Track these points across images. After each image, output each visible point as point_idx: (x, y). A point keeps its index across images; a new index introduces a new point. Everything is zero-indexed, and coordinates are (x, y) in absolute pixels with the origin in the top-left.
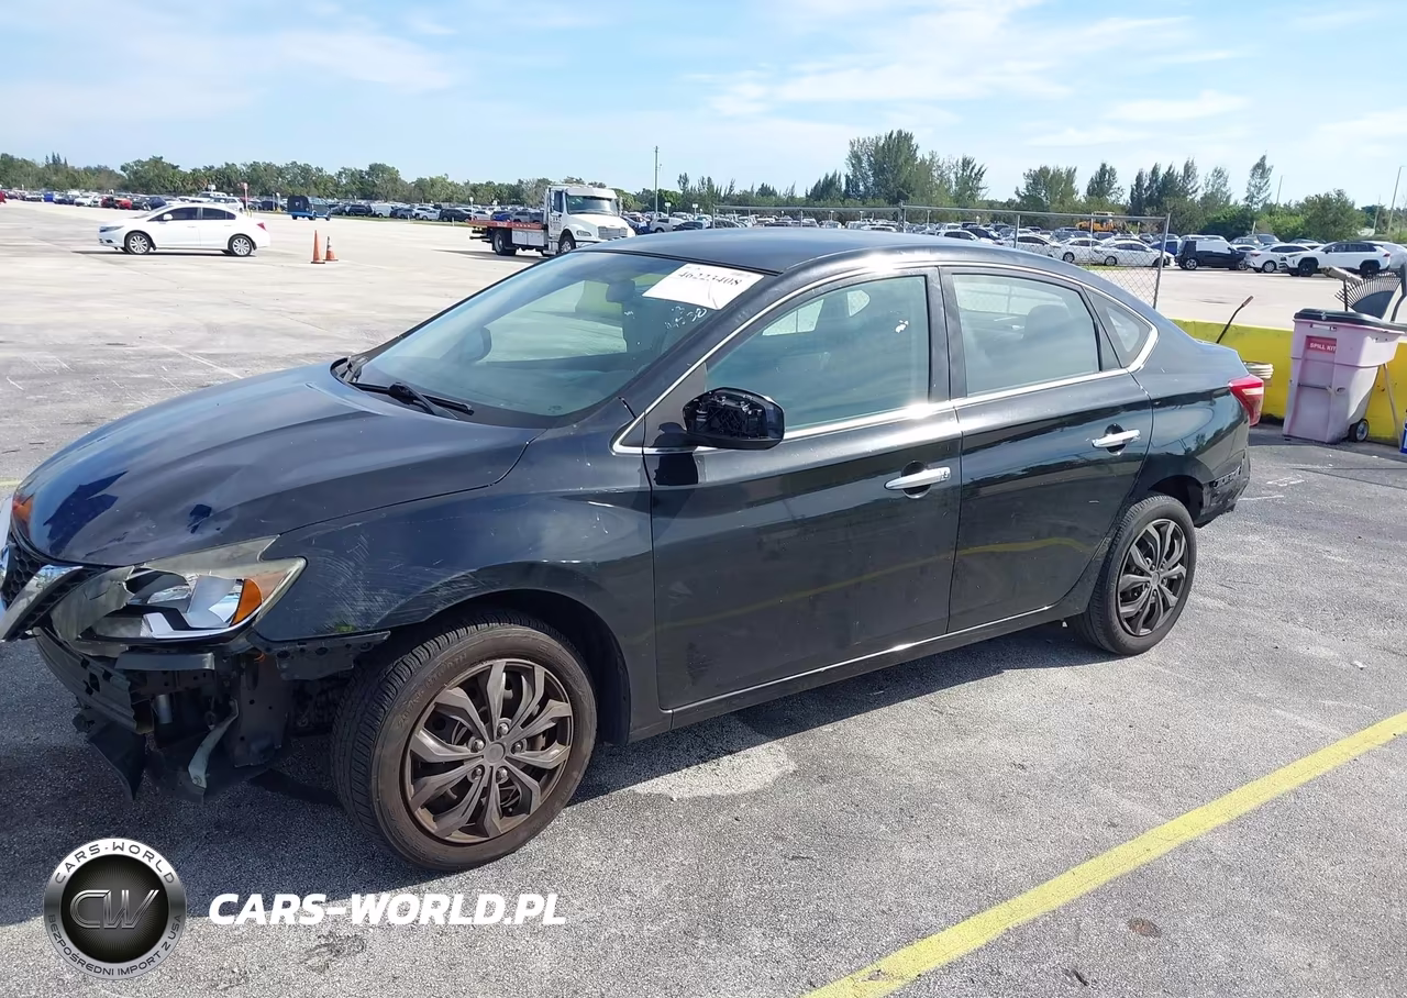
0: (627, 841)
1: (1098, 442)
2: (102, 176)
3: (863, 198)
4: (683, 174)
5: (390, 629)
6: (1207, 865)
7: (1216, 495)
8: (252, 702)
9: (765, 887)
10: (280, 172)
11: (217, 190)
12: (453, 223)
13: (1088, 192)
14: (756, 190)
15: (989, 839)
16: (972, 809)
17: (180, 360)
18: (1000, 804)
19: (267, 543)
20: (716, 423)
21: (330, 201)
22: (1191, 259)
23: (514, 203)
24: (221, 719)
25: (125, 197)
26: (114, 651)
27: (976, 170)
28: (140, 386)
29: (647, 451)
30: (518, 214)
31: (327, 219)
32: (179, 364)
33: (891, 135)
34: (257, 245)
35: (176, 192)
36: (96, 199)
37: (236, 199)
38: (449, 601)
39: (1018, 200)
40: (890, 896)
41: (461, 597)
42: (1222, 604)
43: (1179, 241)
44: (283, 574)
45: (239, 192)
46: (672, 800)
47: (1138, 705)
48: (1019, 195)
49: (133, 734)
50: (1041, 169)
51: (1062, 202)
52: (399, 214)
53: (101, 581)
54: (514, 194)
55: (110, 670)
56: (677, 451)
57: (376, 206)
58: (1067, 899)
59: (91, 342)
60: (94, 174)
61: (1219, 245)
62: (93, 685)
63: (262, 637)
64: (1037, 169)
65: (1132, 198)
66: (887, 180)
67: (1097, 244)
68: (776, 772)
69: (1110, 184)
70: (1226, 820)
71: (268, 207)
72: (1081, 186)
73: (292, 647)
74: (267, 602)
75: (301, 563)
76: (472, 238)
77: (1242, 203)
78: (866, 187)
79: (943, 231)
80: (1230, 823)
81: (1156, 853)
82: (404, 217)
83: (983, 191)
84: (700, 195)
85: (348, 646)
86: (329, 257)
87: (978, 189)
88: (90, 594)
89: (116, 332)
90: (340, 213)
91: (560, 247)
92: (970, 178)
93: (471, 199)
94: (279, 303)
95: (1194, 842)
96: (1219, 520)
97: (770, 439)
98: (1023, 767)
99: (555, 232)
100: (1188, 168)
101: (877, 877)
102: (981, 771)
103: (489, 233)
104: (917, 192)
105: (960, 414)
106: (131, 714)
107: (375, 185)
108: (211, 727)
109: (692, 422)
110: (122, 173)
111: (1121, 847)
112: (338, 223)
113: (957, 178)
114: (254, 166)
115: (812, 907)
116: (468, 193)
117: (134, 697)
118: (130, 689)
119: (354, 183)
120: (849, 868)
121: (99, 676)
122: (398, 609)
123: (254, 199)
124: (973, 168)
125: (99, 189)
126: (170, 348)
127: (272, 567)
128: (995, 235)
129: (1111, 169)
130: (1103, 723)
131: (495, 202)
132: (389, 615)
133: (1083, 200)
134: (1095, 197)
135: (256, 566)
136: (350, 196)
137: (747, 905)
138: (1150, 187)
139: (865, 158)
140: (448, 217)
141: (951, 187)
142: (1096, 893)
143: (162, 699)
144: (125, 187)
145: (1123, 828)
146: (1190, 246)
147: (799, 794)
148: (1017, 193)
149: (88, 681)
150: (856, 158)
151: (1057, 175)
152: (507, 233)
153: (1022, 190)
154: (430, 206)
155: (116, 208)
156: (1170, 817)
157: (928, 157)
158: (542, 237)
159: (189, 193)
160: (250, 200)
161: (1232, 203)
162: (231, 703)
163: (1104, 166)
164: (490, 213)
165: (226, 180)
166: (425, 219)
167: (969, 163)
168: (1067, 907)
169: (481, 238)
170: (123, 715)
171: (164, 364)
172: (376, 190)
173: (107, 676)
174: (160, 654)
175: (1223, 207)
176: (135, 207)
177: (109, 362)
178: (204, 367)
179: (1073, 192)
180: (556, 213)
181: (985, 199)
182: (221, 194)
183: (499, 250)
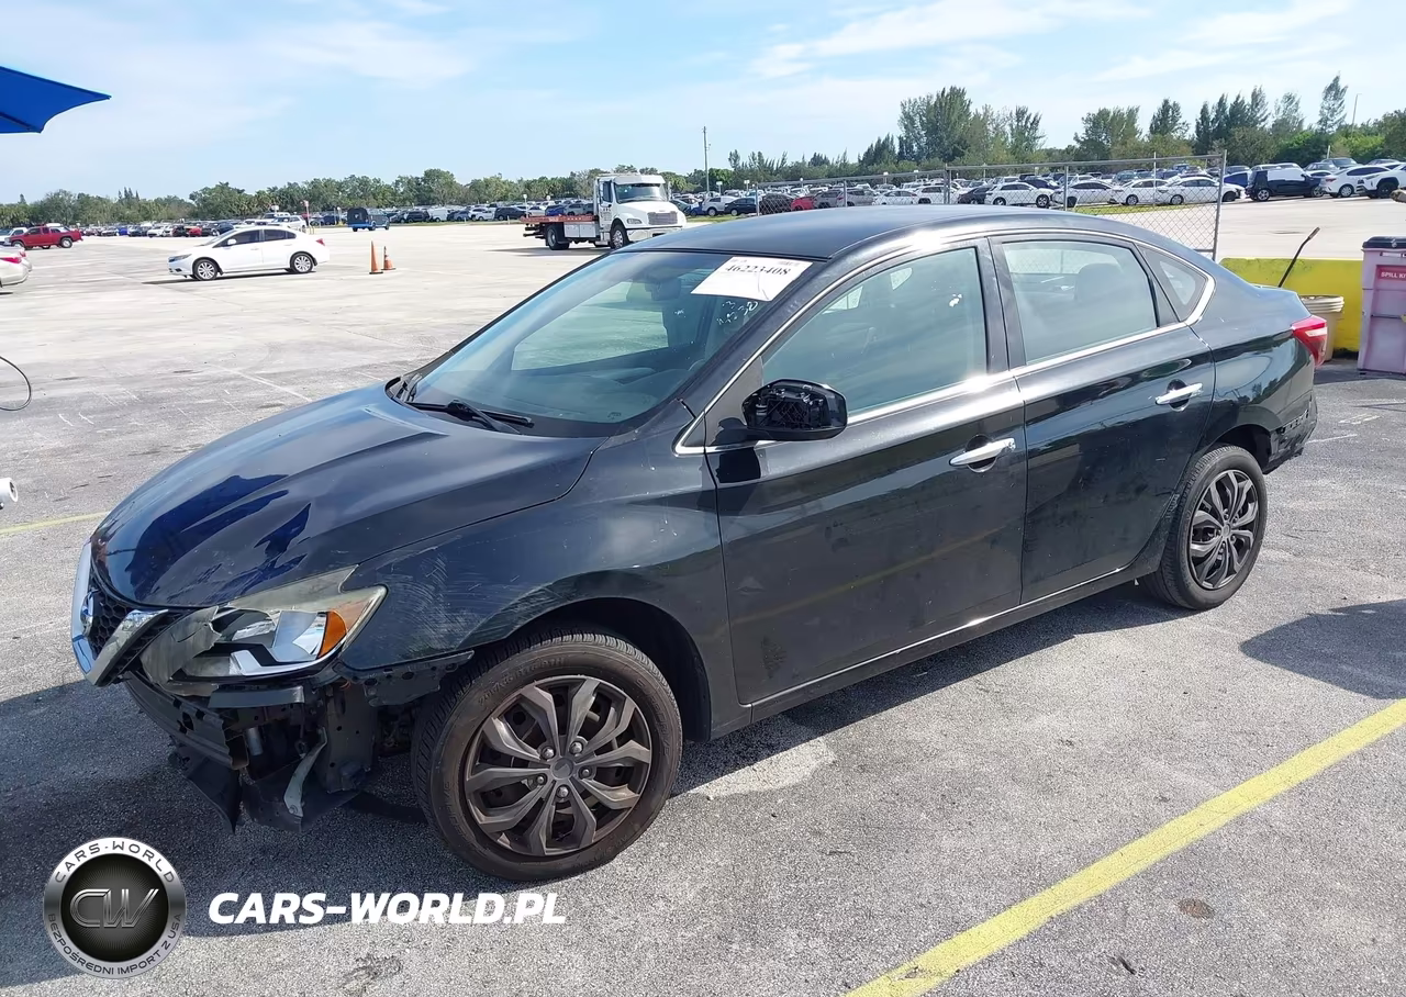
0: (662, 845)
1: (1161, 399)
2: (172, 205)
3: (917, 159)
4: (733, 151)
5: (473, 649)
6: (1264, 837)
7: (1284, 441)
8: (339, 728)
9: (802, 885)
10: (340, 186)
11: (281, 210)
12: (509, 221)
13: (1151, 131)
14: (808, 160)
15: (1033, 822)
16: (1017, 792)
17: (239, 383)
18: (1046, 785)
19: (346, 573)
20: (777, 416)
21: (388, 210)
22: (1263, 190)
23: (568, 196)
24: (310, 749)
25: (195, 224)
26: (207, 690)
27: (1031, 120)
28: (202, 411)
29: (710, 450)
30: (572, 206)
31: (386, 228)
32: (240, 386)
33: (943, 92)
34: (318, 260)
35: (243, 216)
36: (168, 229)
37: (299, 217)
38: (528, 616)
39: (1078, 146)
40: (928, 888)
41: (540, 611)
42: (1286, 556)
43: (1250, 172)
44: (365, 604)
45: (300, 210)
46: (708, 799)
47: (1193, 669)
48: (1078, 141)
49: (230, 770)
50: (1100, 112)
51: (1124, 144)
52: (456, 217)
53: (187, 623)
54: (567, 188)
55: (202, 709)
56: (738, 446)
57: (434, 211)
58: (1114, 881)
59: (159, 371)
60: (164, 205)
61: (1293, 172)
62: (186, 725)
63: (348, 667)
64: (1096, 112)
65: (1198, 132)
66: (941, 139)
67: (1161, 184)
68: (815, 764)
69: (1175, 120)
70: (1286, 788)
71: (330, 222)
72: (1144, 125)
73: (379, 674)
74: (351, 632)
75: (381, 592)
76: (526, 235)
77: (1316, 127)
78: (920, 147)
79: (1000, 185)
80: (1290, 791)
81: (1211, 826)
82: (460, 220)
83: (1041, 141)
84: (752, 170)
85: (434, 669)
86: (386, 267)
87: (1035, 138)
88: (178, 636)
89: (182, 359)
90: (398, 221)
91: (611, 237)
92: (1026, 126)
93: (525, 196)
94: (337, 317)
95: (1251, 814)
96: (1287, 465)
97: (832, 428)
98: (1071, 743)
99: (606, 223)
100: (1255, 96)
101: (917, 868)
102: (1027, 750)
103: (541, 230)
104: (973, 148)
105: (1020, 382)
106: (227, 751)
107: (432, 191)
108: (303, 755)
109: (753, 417)
110: (191, 201)
111: (1172, 823)
112: (397, 231)
113: (1012, 129)
114: (315, 183)
115: (848, 904)
116: (522, 190)
117: (228, 734)
118: (224, 726)
119: (411, 191)
120: (888, 861)
121: (193, 715)
122: (479, 628)
123: (318, 215)
124: (1028, 118)
125: (170, 219)
126: (234, 371)
127: (354, 598)
128: (1054, 184)
129: (1175, 104)
130: (1156, 691)
131: (549, 197)
132: (472, 634)
133: (1146, 139)
134: (1158, 135)
135: (338, 597)
136: (408, 203)
137: (783, 906)
138: (1217, 118)
139: (917, 119)
140: (503, 215)
141: (1007, 139)
142: (1146, 874)
143: (253, 732)
144: (194, 215)
145: (1173, 802)
146: (1261, 176)
147: (837, 785)
148: (1076, 139)
149: (181, 720)
150: (908, 120)
151: (1118, 117)
152: (559, 227)
153: (1082, 134)
154: (485, 207)
155: (187, 236)
156: (1225, 788)
157: (981, 112)
158: (594, 228)
159: (255, 215)
160: (312, 217)
161: (1305, 128)
162: (320, 731)
163: (1166, 102)
164: (543, 208)
165: (290, 200)
166: (481, 219)
167: (1023, 113)
168: (1114, 891)
169: (534, 234)
170: (216, 751)
171: (227, 387)
172: (432, 195)
173: (200, 715)
174: (251, 690)
175: (1296, 133)
176: (205, 234)
177: (176, 390)
178: (264, 387)
179: (1135, 132)
180: (606, 204)
181: (1043, 147)
182: (284, 213)
183: (552, 245)
